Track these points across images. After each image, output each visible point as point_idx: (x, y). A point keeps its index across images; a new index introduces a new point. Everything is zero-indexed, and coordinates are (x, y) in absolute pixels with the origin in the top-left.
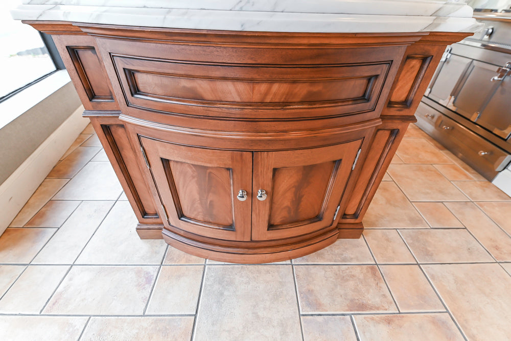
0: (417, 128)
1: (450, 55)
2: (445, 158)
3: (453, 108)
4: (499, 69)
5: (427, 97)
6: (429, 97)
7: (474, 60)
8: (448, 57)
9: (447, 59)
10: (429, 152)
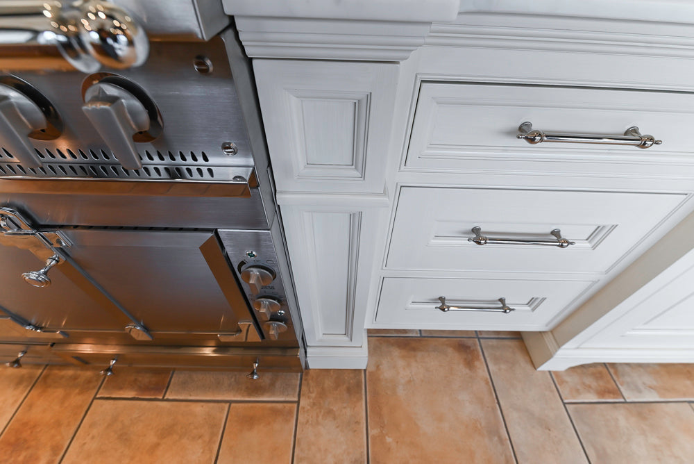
10: (158, 445)
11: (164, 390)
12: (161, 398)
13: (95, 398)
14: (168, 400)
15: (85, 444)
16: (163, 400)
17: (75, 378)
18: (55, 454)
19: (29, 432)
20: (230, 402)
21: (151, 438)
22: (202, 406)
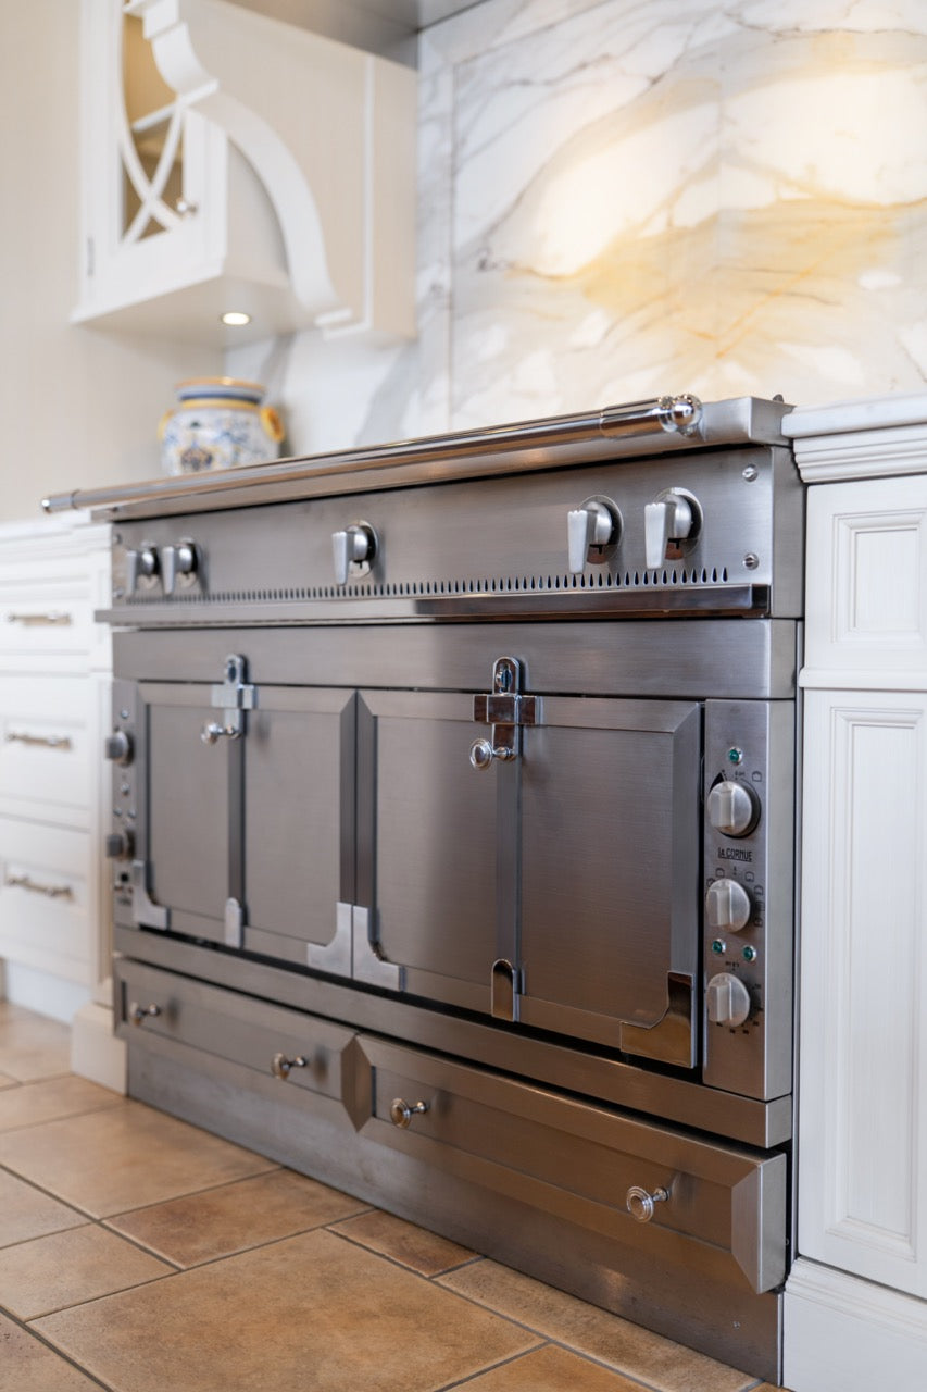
0: (268, 1168)
1: (248, 690)
2: (481, 1319)
3: (386, 975)
4: (480, 703)
5: (241, 953)
6: (250, 947)
7: (357, 688)
8: (248, 704)
9: (245, 713)
10: (376, 1316)
11: (441, 1271)
12: (427, 1276)
13: (323, 1227)
14: (436, 1283)
15: (267, 1259)
16: (429, 1279)
17: (312, 1196)
18: (220, 1249)
19: (205, 1214)
20: (550, 1341)
21: (371, 1304)
22: (492, 1318)
